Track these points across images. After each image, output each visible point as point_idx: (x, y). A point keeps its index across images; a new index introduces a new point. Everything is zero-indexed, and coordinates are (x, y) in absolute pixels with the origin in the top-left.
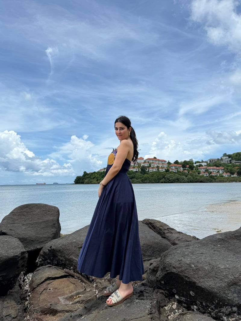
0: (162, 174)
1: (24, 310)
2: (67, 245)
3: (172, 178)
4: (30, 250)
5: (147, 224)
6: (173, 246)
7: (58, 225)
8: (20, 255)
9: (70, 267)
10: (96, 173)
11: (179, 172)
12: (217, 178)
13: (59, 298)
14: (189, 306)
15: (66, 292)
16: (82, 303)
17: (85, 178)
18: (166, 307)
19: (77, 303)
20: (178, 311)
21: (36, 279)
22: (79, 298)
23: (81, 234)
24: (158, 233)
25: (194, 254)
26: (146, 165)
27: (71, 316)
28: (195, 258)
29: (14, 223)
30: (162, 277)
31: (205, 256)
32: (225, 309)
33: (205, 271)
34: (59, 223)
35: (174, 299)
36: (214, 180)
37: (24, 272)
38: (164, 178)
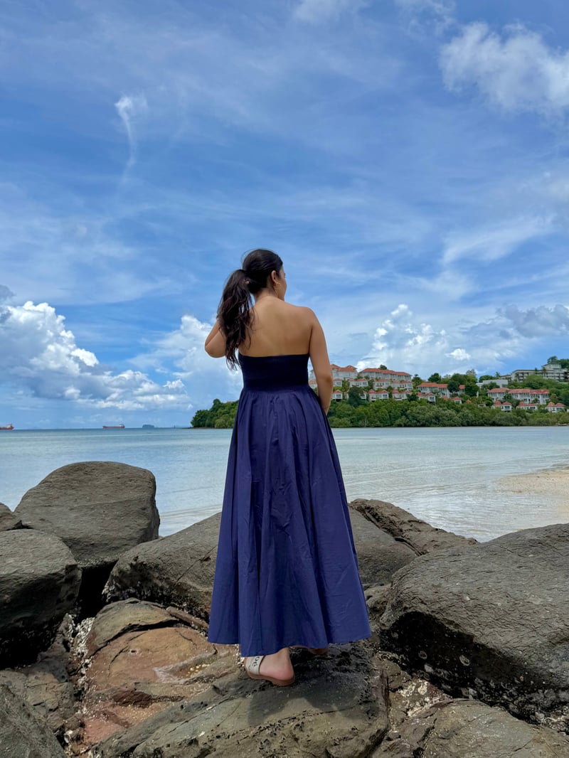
0: (400, 407)
1: (75, 695)
2: (172, 554)
3: (424, 414)
4: (88, 565)
5: (361, 510)
6: (418, 557)
7: (154, 513)
8: (63, 573)
9: (181, 604)
11: (440, 402)
12: (533, 417)
13: (156, 669)
14: (457, 688)
15: (170, 658)
16: (208, 681)
17: (217, 415)
18: (402, 691)
19: (196, 681)
20: (431, 699)
21: (102, 629)
22: (201, 671)
23: (207, 530)
24: (385, 530)
25: (471, 572)
26: (362, 384)
27: (182, 707)
28: (472, 582)
29: (49, 506)
30: (393, 624)
31: (497, 577)
32: (542, 696)
33: (497, 611)
34: (156, 507)
35: (423, 673)
36: (524, 420)
37: (75, 616)
38: (404, 416)
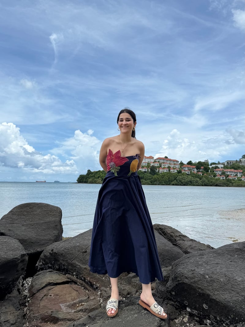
0: (174, 176)
1: (23, 316)
2: (69, 249)
3: (185, 180)
4: (30, 252)
5: (156, 229)
6: (185, 255)
7: (60, 227)
8: (19, 258)
9: (73, 273)
10: (101, 172)
11: (192, 174)
12: (235, 182)
13: (61, 305)
14: (202, 320)
15: (68, 299)
16: (85, 311)
17: (89, 177)
18: (176, 320)
19: (79, 311)
20: (189, 325)
21: (36, 284)
22: (82, 306)
23: (86, 237)
24: (168, 240)
25: (209, 264)
26: (156, 165)
27: (74, 325)
28: (209, 269)
29: (13, 223)
30: (172, 288)
31: (221, 267)
32: (241, 325)
33: (220, 283)
34: (61, 225)
35: (186, 312)
36: (231, 184)
37: (23, 276)
38: (175, 180)
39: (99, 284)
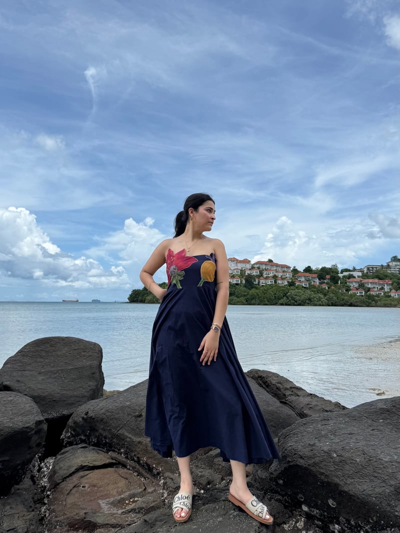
0: (283, 290)
1: (40, 520)
2: (114, 411)
3: (300, 296)
4: (50, 416)
5: (255, 378)
6: (300, 420)
7: (100, 376)
8: (33, 427)
9: (120, 450)
11: (312, 287)
12: (380, 300)
13: (100, 502)
14: (326, 524)
15: (111, 493)
16: (139, 512)
17: (147, 294)
18: (285, 526)
19: (130, 512)
20: (307, 532)
21: (60, 468)
22: (134, 504)
23: (139, 393)
24: (273, 395)
25: (337, 434)
26: (255, 273)
28: (338, 442)
29: (24, 370)
30: (279, 473)
31: (356, 439)
33: (356, 465)
34: (102, 372)
35: (300, 511)
36: (374, 302)
37: (40, 455)
38: (285, 297)
39: (161, 467)
